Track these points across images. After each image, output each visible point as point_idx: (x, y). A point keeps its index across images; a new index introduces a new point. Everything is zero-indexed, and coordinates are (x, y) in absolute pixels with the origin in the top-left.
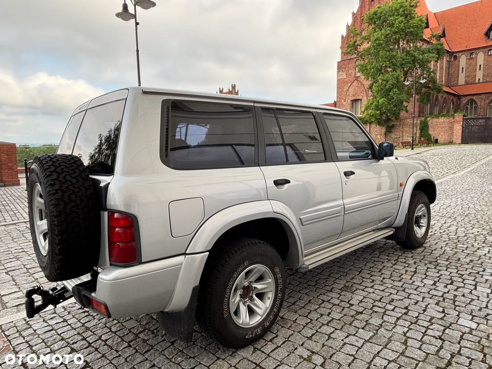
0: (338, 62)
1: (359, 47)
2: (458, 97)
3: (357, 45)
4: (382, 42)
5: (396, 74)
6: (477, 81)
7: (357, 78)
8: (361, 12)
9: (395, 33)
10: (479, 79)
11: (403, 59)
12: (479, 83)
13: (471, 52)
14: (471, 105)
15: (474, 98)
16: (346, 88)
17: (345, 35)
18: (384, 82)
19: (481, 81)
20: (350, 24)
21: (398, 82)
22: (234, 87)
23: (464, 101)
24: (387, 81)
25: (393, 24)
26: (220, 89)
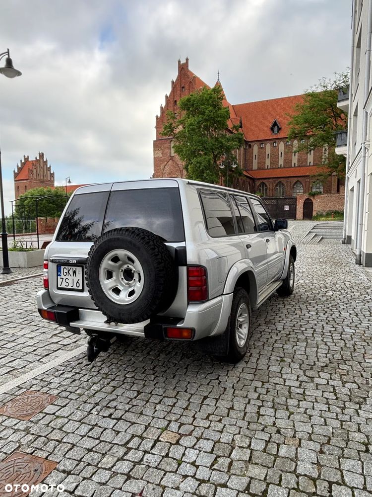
0: (154, 141)
1: (175, 129)
2: (253, 180)
3: (174, 128)
4: (195, 127)
5: (208, 158)
6: (266, 167)
7: (172, 158)
8: (174, 96)
9: (206, 120)
10: (268, 166)
11: (213, 145)
12: (267, 169)
13: (261, 142)
14: (263, 187)
15: (265, 181)
16: (162, 167)
17: (159, 115)
18: (198, 165)
19: (269, 167)
20: (163, 106)
21: (209, 165)
22: (42, 156)
23: (258, 183)
24: (201, 163)
25: (204, 112)
26: (25, 156)
